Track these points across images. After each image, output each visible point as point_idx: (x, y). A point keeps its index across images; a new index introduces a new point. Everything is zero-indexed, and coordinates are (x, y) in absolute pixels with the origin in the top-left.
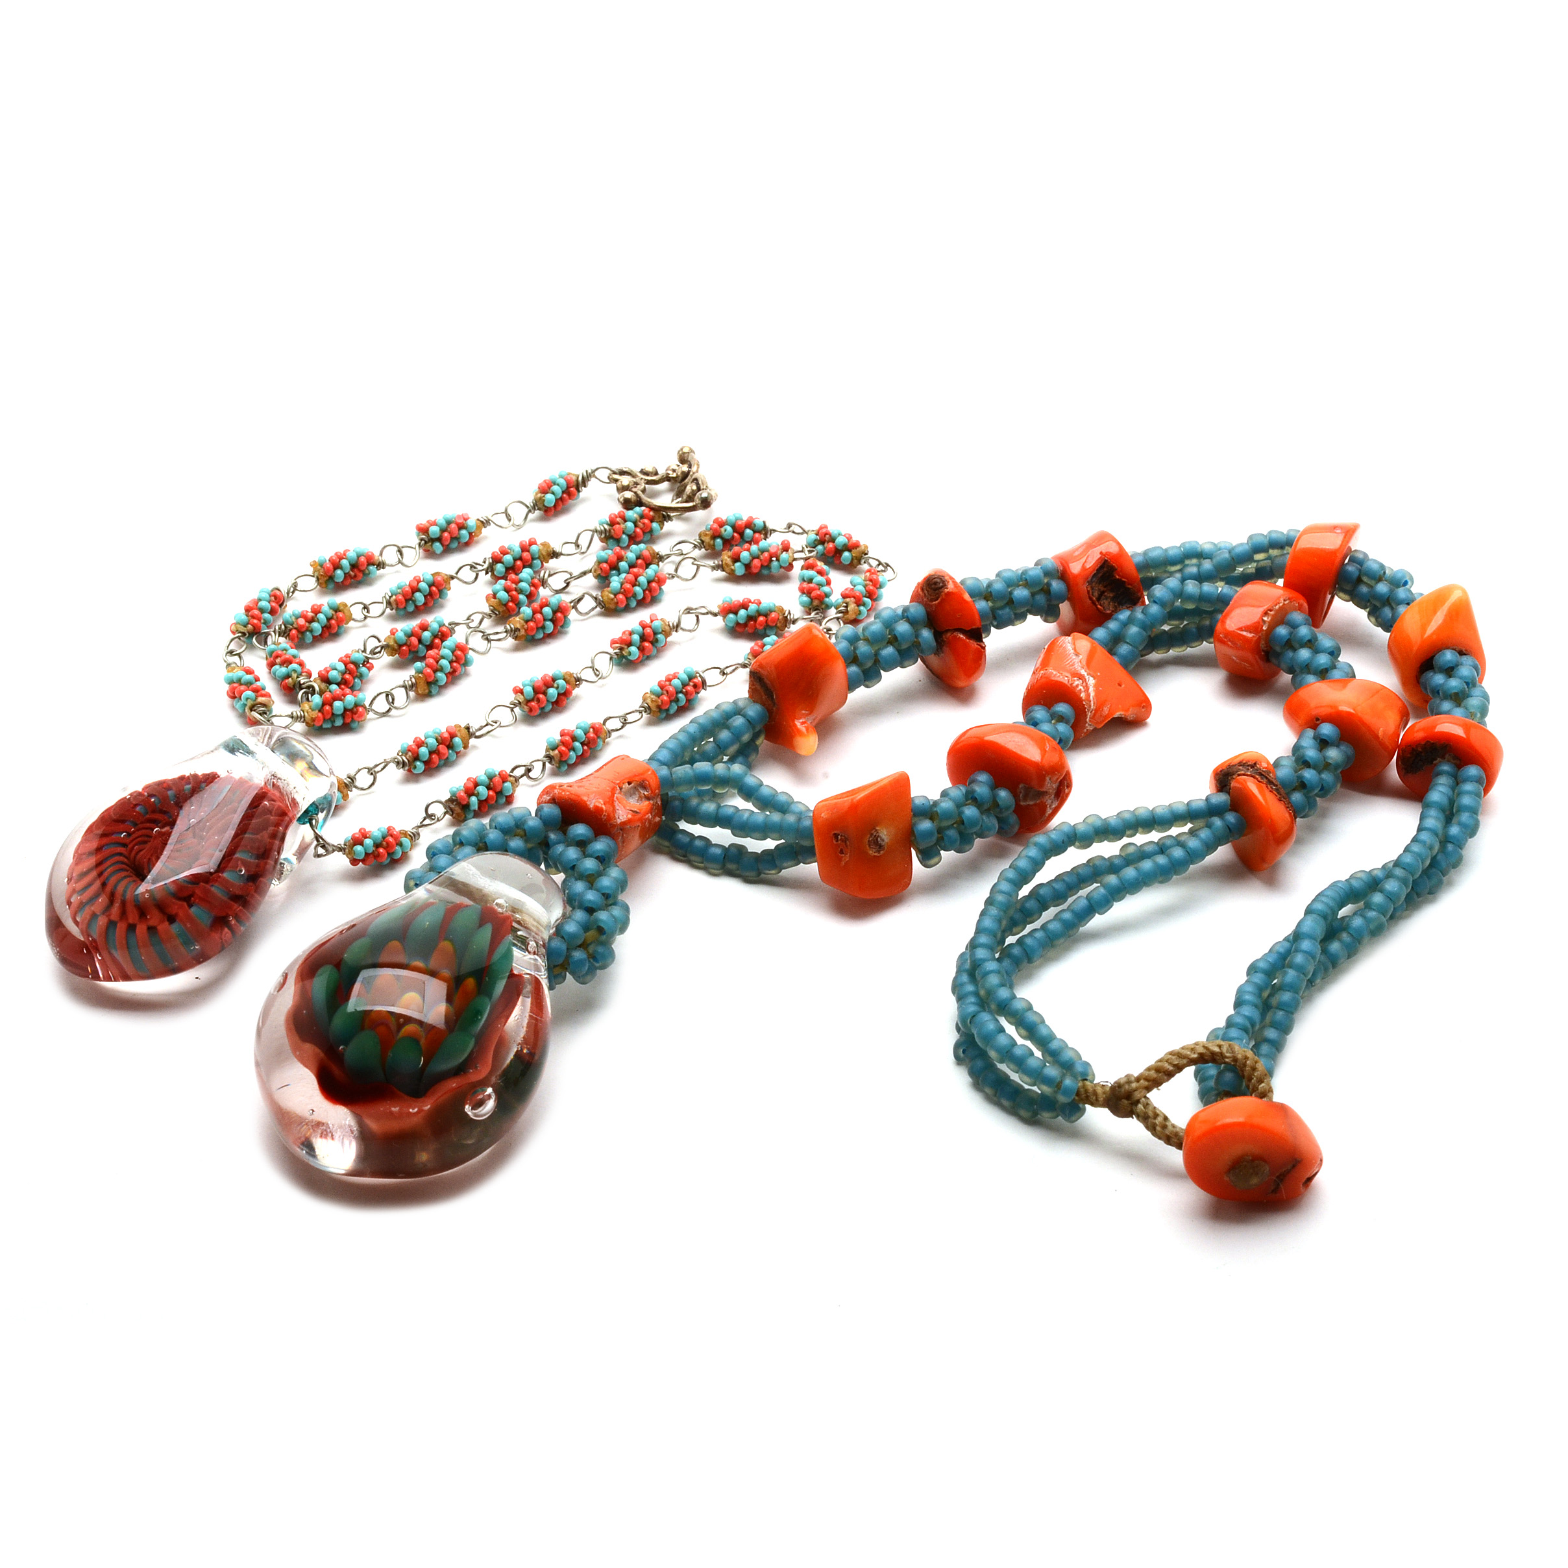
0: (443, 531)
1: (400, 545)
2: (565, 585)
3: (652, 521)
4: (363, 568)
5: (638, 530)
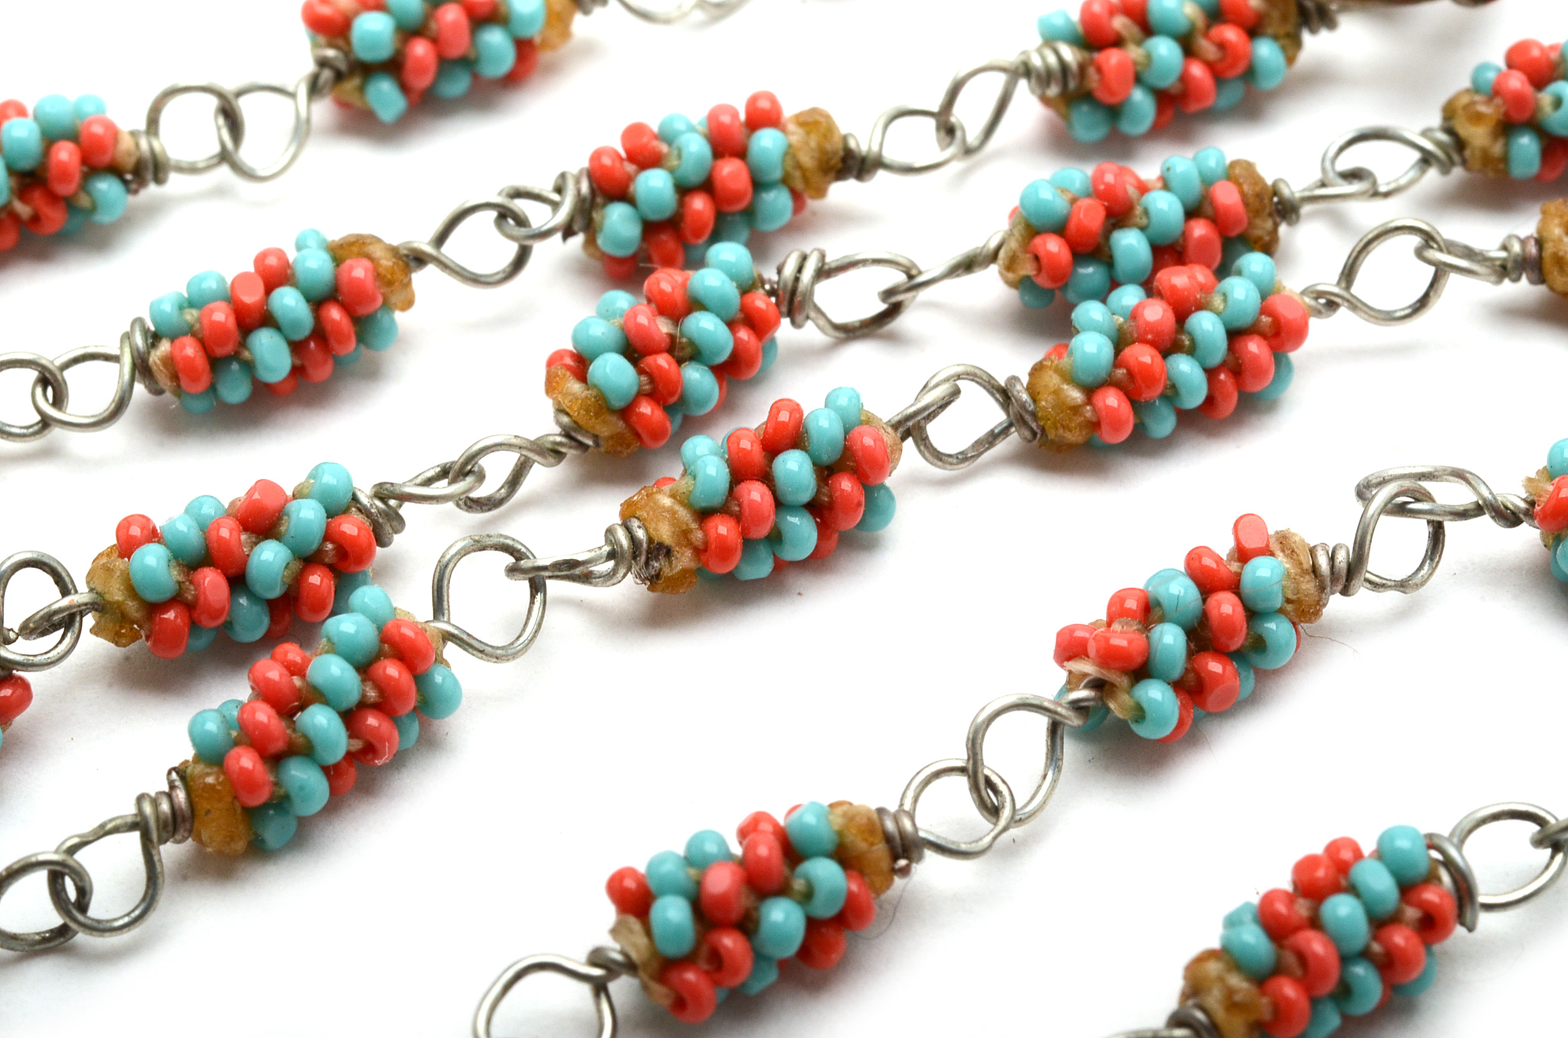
0: (409, 32)
2: (882, 307)
3: (1253, 30)
4: (63, 189)
5: (1197, 70)
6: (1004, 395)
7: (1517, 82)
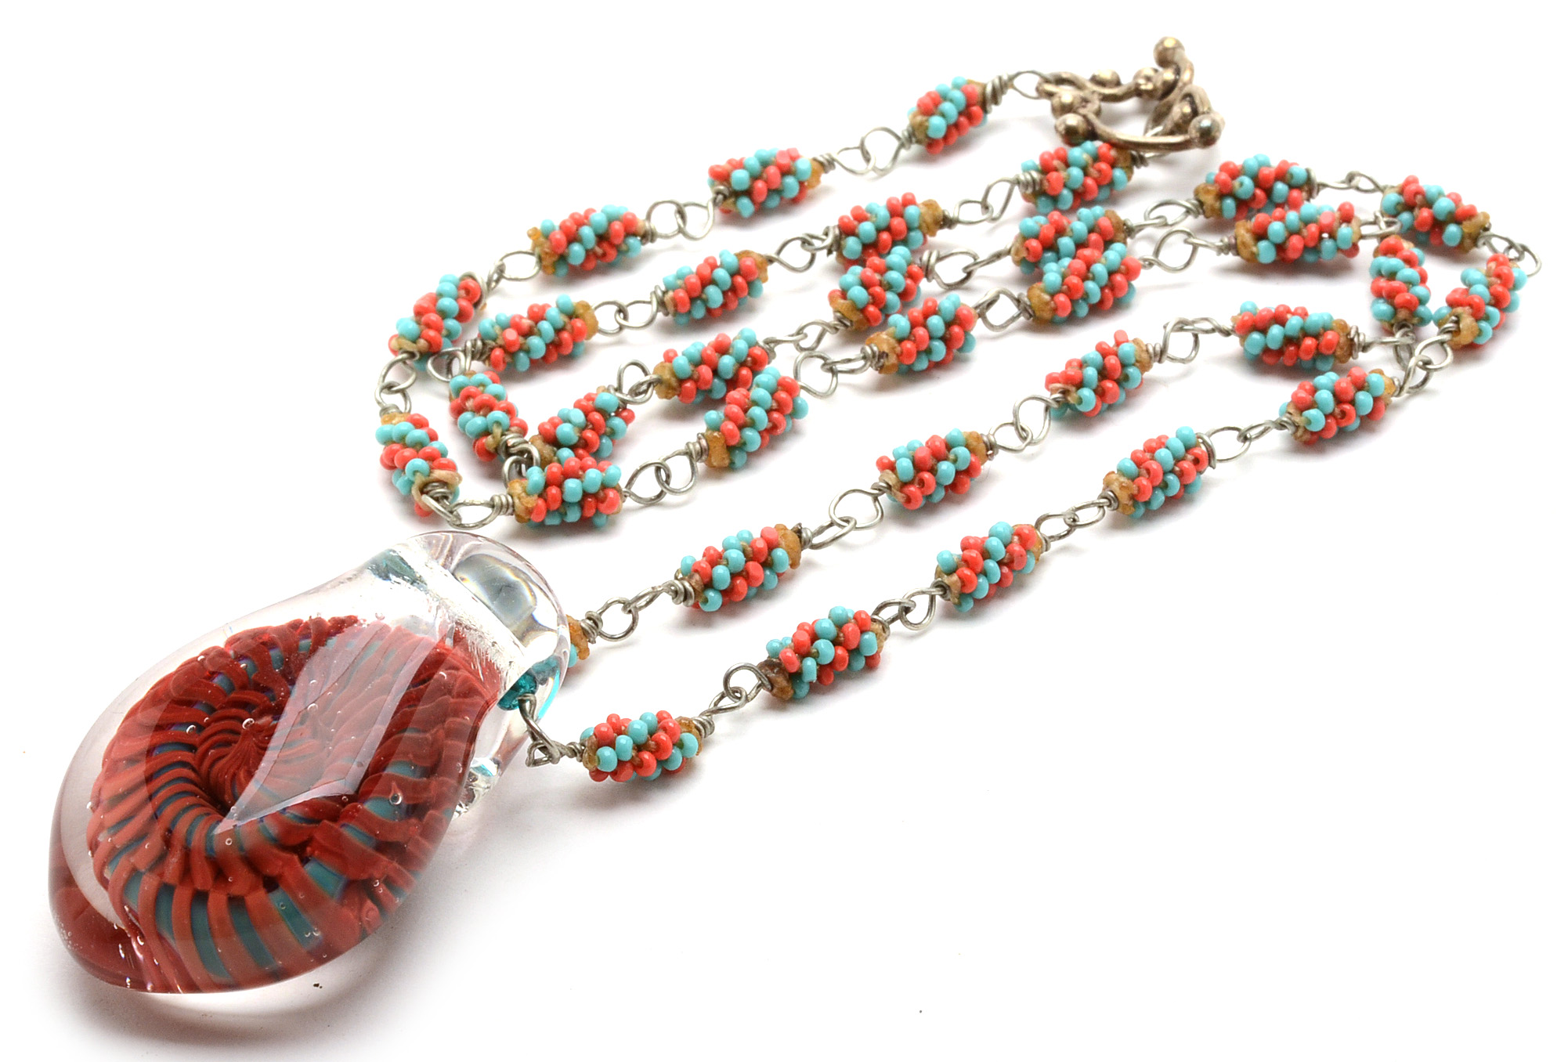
0: (755, 178)
1: (682, 201)
2: (964, 275)
3: (1113, 165)
4: (616, 242)
5: (1090, 181)
6: (1018, 301)
7: (1224, 176)
